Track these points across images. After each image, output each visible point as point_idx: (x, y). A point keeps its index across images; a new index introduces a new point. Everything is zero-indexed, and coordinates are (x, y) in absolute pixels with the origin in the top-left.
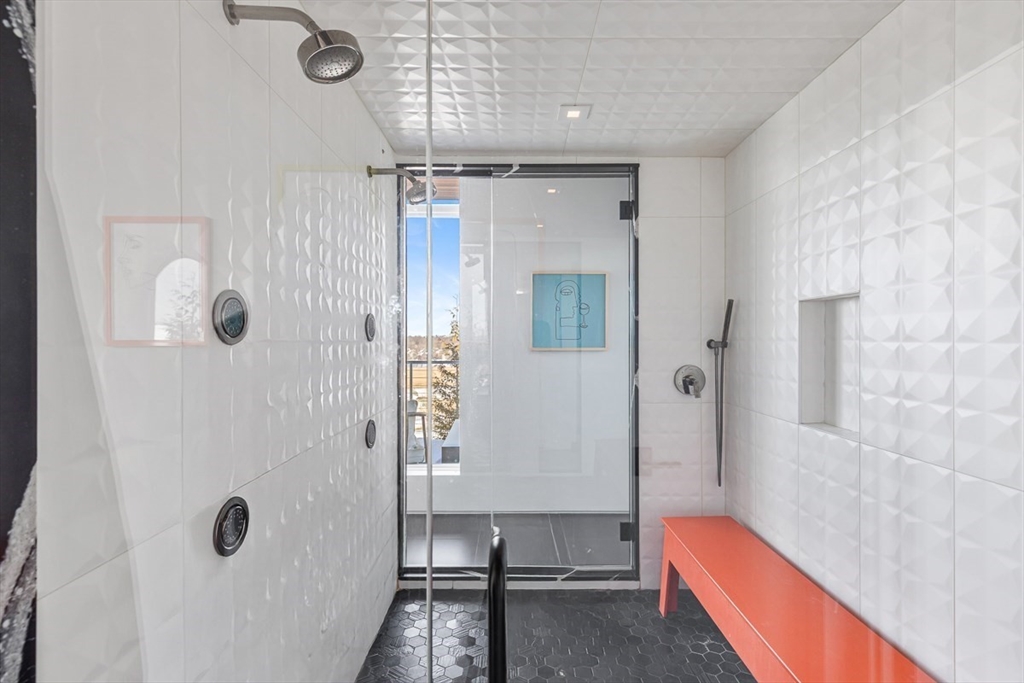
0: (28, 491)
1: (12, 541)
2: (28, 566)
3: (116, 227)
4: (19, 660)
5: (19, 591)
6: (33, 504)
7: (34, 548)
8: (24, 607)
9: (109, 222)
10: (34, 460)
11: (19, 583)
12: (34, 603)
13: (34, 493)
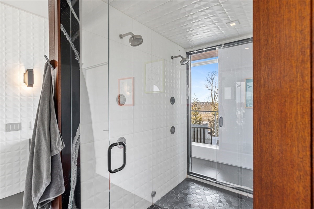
0: (79, 127)
1: (77, 134)
2: (79, 138)
3: (120, 81)
4: (78, 151)
5: (78, 141)
6: (80, 129)
7: (80, 136)
8: (78, 144)
9: (119, 80)
10: (79, 122)
11: (78, 140)
12: (80, 144)
13: (80, 127)
